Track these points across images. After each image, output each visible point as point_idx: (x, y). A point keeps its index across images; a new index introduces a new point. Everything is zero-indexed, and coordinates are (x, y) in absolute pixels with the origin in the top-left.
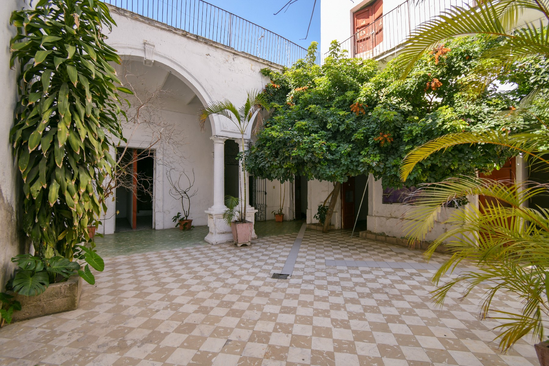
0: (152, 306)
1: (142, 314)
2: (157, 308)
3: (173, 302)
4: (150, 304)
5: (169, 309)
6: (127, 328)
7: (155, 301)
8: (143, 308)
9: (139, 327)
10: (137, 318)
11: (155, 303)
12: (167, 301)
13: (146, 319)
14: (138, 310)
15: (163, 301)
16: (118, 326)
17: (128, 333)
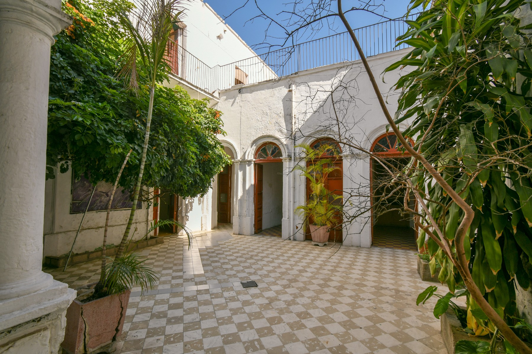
0: (372, 304)
1: (381, 302)
2: (369, 302)
3: (354, 301)
4: (372, 307)
5: (361, 297)
6: (393, 298)
7: (367, 308)
8: (379, 306)
9: (386, 295)
10: (386, 301)
11: (368, 306)
12: (358, 304)
13: (380, 298)
14: (384, 306)
15: (360, 305)
16: (400, 302)
17: (394, 295)
